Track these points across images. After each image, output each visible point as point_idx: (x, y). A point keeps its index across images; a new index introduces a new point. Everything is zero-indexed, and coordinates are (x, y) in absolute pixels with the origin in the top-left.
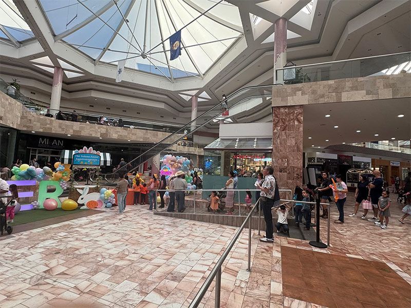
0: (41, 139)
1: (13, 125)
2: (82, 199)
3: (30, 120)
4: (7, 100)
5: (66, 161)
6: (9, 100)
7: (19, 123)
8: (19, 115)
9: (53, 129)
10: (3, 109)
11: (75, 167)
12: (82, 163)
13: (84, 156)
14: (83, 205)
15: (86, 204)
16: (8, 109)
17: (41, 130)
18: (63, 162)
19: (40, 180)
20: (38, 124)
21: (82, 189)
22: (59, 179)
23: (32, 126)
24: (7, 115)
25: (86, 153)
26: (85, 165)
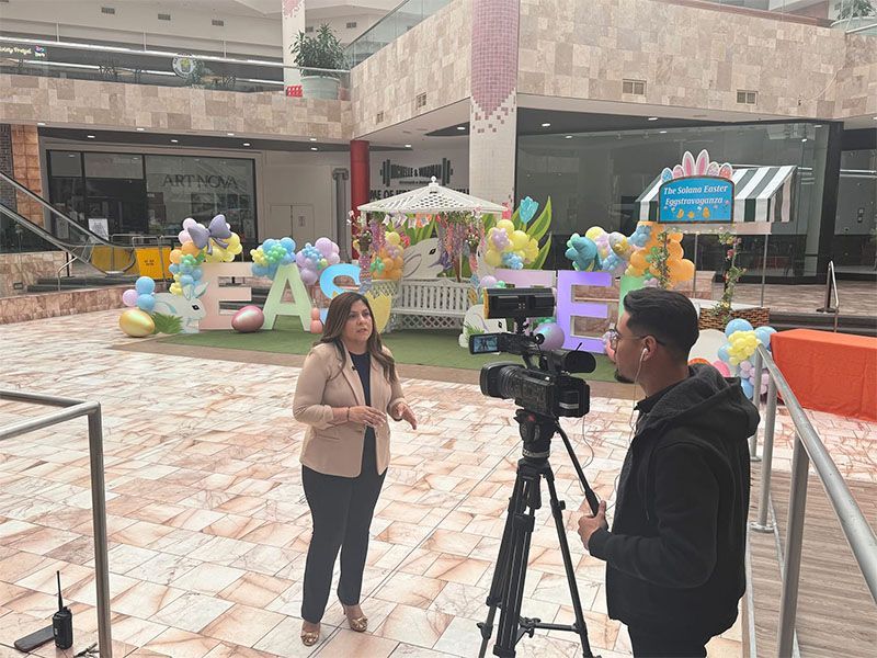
1: (803, 110)
4: (770, 34)
6: (779, 32)
10: (757, 68)
12: (680, 215)
13: (688, 190)
16: (778, 62)
23: (865, 100)
24: (776, 81)
25: (690, 177)
26: (689, 222)
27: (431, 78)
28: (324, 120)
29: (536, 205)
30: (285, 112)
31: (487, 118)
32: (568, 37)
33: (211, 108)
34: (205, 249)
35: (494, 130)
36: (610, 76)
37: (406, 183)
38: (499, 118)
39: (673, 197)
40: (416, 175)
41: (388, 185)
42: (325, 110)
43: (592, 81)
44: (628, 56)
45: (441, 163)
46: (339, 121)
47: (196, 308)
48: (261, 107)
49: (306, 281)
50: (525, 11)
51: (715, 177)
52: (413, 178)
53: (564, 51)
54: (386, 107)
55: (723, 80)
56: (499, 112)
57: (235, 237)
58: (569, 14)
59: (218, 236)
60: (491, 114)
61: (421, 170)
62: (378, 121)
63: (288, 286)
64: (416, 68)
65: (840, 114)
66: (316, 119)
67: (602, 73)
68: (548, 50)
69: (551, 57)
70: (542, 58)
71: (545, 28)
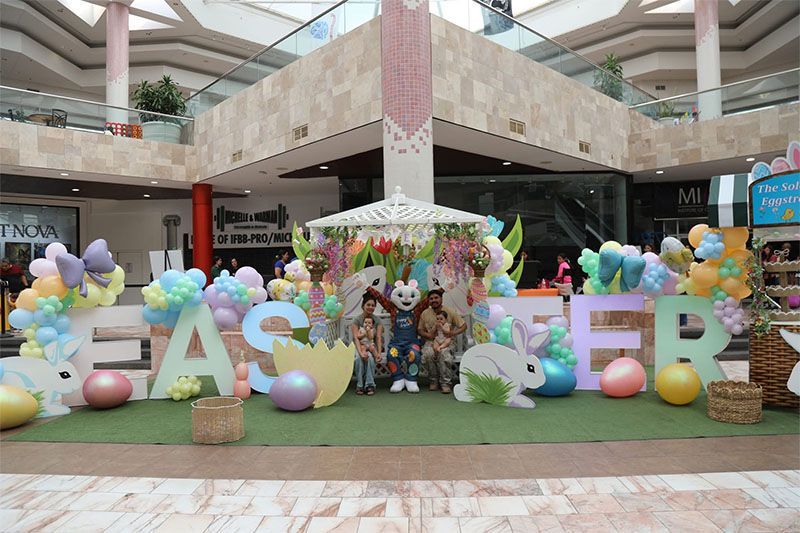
0: (681, 190)
1: (614, 163)
3: (648, 141)
4: (592, 100)
5: (726, 217)
6: (597, 99)
7: (626, 156)
8: (624, 134)
9: (703, 149)
10: (589, 125)
11: (762, 237)
12: (788, 217)
16: (599, 123)
17: (676, 162)
18: (713, 223)
19: (654, 295)
20: (667, 147)
22: (709, 290)
23: (655, 157)
24: (598, 138)
27: (315, 109)
28: (167, 163)
29: (501, 225)
30: (127, 153)
31: (408, 138)
32: (469, 72)
33: (43, 145)
34: (76, 289)
35: (418, 151)
36: (501, 114)
37: (241, 227)
38: (421, 139)
40: (251, 220)
41: (223, 230)
42: (169, 153)
43: (489, 116)
44: (512, 99)
45: (277, 208)
46: (184, 164)
47: (65, 375)
48: (101, 147)
49: (222, 326)
50: (435, 41)
52: (249, 223)
53: (466, 84)
54: (247, 145)
55: (571, 132)
56: (420, 133)
57: (119, 270)
58: (468, 51)
59: (96, 270)
60: (413, 134)
61: (256, 215)
62: (234, 160)
63: (196, 336)
64: (291, 102)
65: (635, 168)
66: (160, 162)
67: (495, 110)
68: (454, 80)
69: (457, 88)
70: (450, 88)
71: (452, 60)
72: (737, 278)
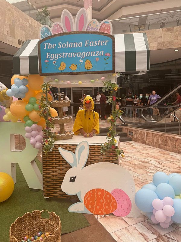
2: (73, 180)
6: (30, 21)
11: (49, 83)
12: (62, 68)
13: (68, 45)
14: (75, 199)
15: (82, 197)
21: (72, 148)
25: (70, 33)
26: (72, 74)
39: (52, 51)
51: (95, 33)
72: (37, 111)
